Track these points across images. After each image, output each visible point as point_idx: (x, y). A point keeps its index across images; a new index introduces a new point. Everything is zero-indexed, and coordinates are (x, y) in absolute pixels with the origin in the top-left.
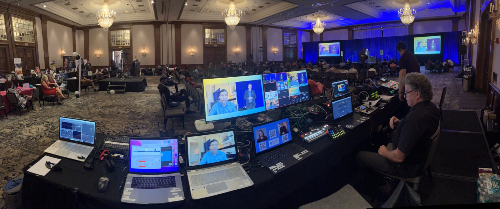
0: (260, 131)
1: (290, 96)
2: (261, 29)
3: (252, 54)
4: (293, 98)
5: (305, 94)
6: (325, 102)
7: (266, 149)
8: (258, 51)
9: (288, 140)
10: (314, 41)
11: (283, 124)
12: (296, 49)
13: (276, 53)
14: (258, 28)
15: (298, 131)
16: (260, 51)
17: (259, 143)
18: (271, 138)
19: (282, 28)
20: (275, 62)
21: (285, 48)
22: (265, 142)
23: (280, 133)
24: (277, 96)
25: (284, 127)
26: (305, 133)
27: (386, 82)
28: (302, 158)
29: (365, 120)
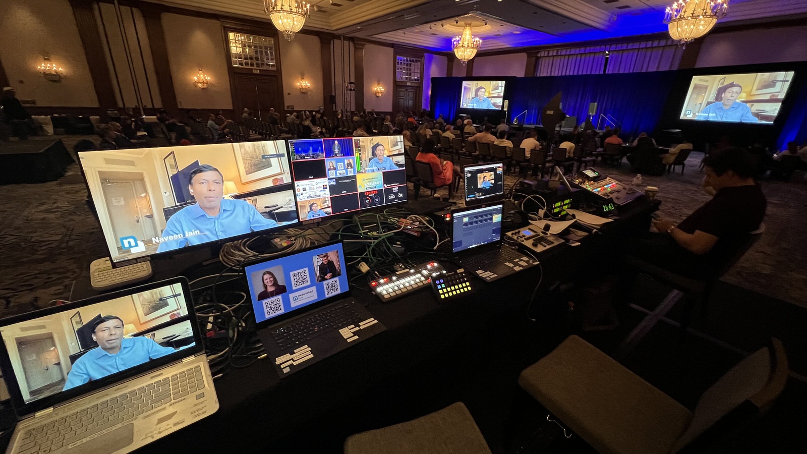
0: (264, 274)
1: (360, 190)
2: (351, 44)
3: (334, 94)
4: (368, 196)
5: (395, 189)
6: (441, 209)
7: (283, 311)
8: (347, 91)
9: (339, 292)
10: (454, 75)
11: (326, 256)
12: (418, 89)
13: (380, 95)
14: (346, 43)
15: (368, 272)
16: (351, 90)
17: (264, 302)
18: (294, 288)
19: (392, 45)
20: (378, 113)
21: (397, 85)
22: (280, 297)
23: (320, 276)
25: (331, 263)
27: (595, 179)
28: (356, 337)
29: (525, 264)
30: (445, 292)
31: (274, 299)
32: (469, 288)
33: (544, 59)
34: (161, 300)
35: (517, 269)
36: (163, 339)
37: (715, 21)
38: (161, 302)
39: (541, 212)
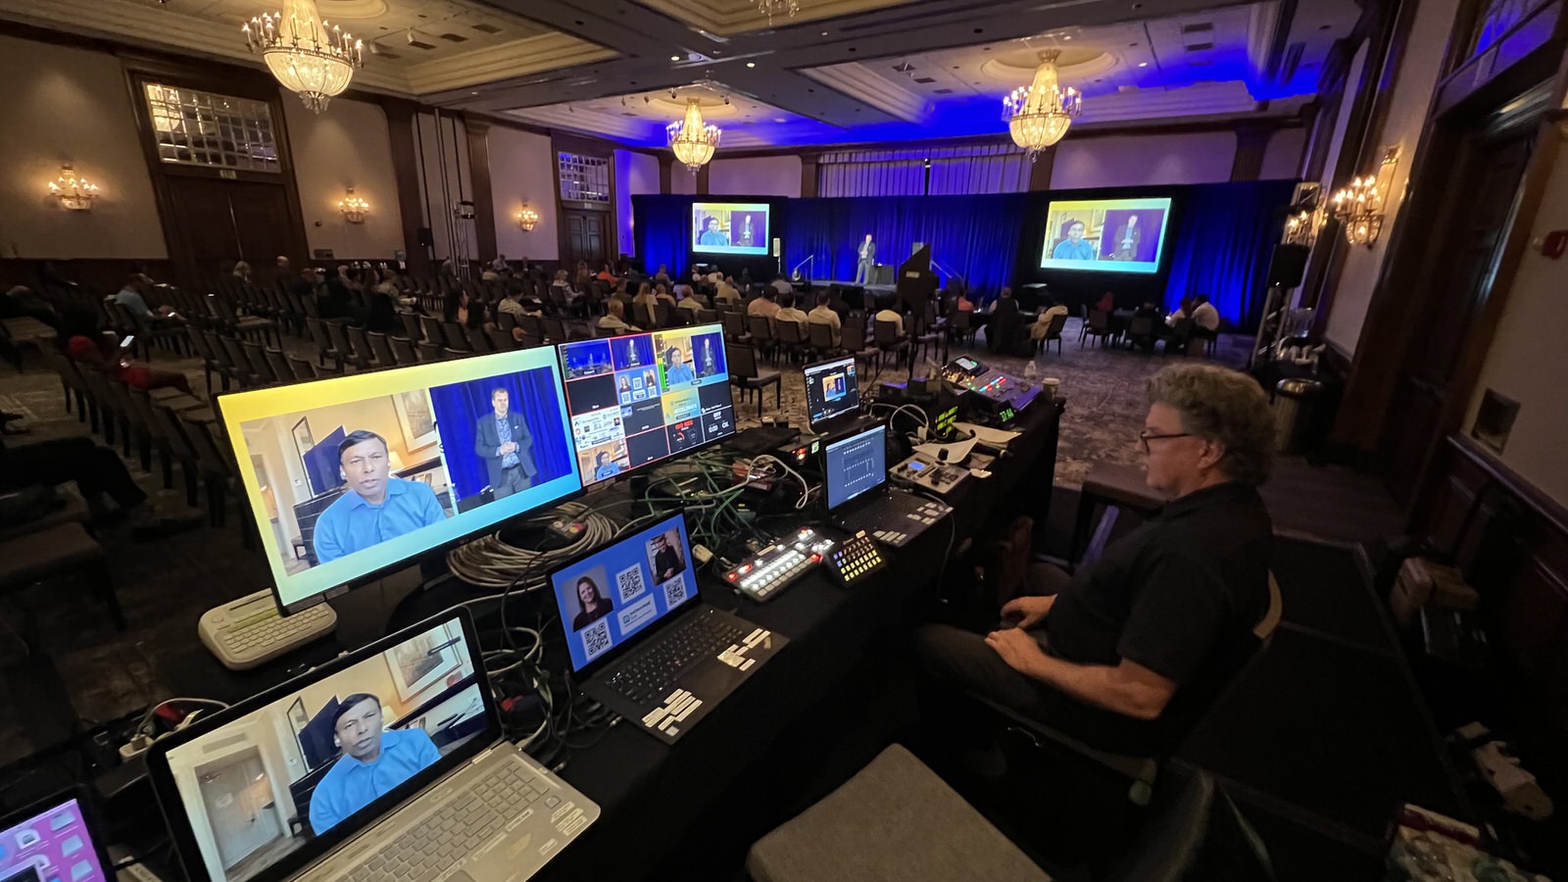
0: (580, 583)
1: (668, 422)
2: (460, 126)
3: (427, 226)
4: (680, 430)
5: (717, 415)
6: (788, 442)
7: (610, 645)
8: (457, 218)
9: (684, 598)
10: (674, 191)
11: (663, 538)
12: (606, 217)
13: (529, 227)
14: (448, 121)
15: (712, 560)
16: (464, 216)
17: (583, 632)
18: (624, 601)
21: (564, 208)
22: (604, 620)
23: (658, 575)
24: (621, 428)
25: (670, 549)
26: (737, 561)
27: (975, 372)
28: (751, 662)
29: (936, 514)
30: (850, 572)
31: (596, 625)
32: (879, 560)
33: (830, 167)
34: (430, 653)
35: (929, 522)
36: (439, 725)
37: (1068, 122)
38: (431, 657)
39: (922, 432)
